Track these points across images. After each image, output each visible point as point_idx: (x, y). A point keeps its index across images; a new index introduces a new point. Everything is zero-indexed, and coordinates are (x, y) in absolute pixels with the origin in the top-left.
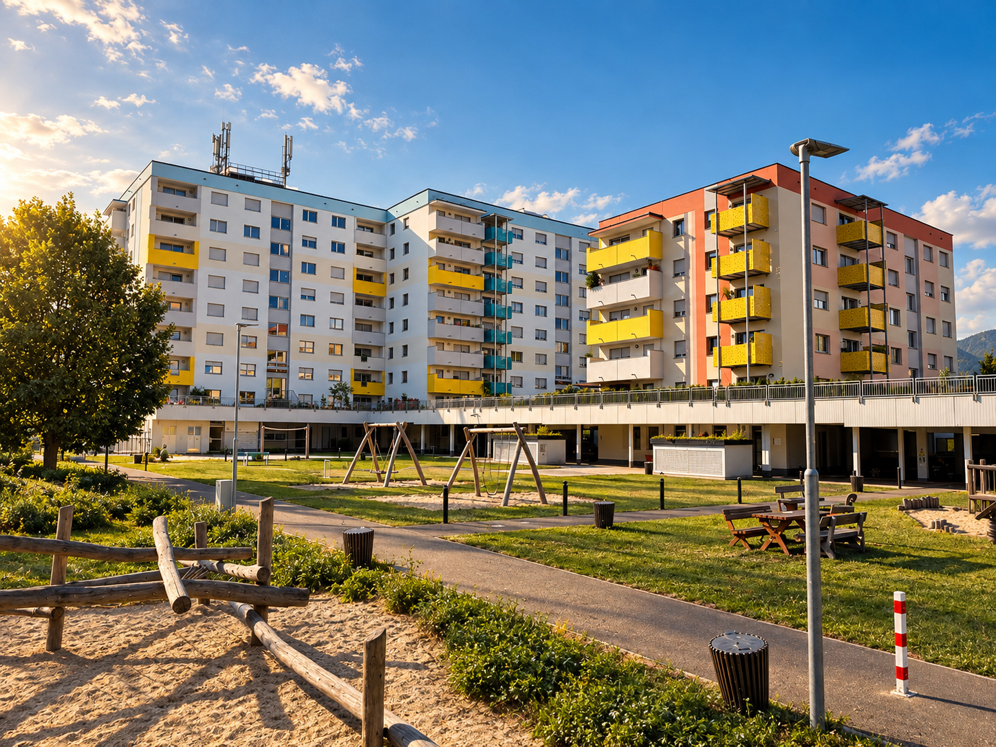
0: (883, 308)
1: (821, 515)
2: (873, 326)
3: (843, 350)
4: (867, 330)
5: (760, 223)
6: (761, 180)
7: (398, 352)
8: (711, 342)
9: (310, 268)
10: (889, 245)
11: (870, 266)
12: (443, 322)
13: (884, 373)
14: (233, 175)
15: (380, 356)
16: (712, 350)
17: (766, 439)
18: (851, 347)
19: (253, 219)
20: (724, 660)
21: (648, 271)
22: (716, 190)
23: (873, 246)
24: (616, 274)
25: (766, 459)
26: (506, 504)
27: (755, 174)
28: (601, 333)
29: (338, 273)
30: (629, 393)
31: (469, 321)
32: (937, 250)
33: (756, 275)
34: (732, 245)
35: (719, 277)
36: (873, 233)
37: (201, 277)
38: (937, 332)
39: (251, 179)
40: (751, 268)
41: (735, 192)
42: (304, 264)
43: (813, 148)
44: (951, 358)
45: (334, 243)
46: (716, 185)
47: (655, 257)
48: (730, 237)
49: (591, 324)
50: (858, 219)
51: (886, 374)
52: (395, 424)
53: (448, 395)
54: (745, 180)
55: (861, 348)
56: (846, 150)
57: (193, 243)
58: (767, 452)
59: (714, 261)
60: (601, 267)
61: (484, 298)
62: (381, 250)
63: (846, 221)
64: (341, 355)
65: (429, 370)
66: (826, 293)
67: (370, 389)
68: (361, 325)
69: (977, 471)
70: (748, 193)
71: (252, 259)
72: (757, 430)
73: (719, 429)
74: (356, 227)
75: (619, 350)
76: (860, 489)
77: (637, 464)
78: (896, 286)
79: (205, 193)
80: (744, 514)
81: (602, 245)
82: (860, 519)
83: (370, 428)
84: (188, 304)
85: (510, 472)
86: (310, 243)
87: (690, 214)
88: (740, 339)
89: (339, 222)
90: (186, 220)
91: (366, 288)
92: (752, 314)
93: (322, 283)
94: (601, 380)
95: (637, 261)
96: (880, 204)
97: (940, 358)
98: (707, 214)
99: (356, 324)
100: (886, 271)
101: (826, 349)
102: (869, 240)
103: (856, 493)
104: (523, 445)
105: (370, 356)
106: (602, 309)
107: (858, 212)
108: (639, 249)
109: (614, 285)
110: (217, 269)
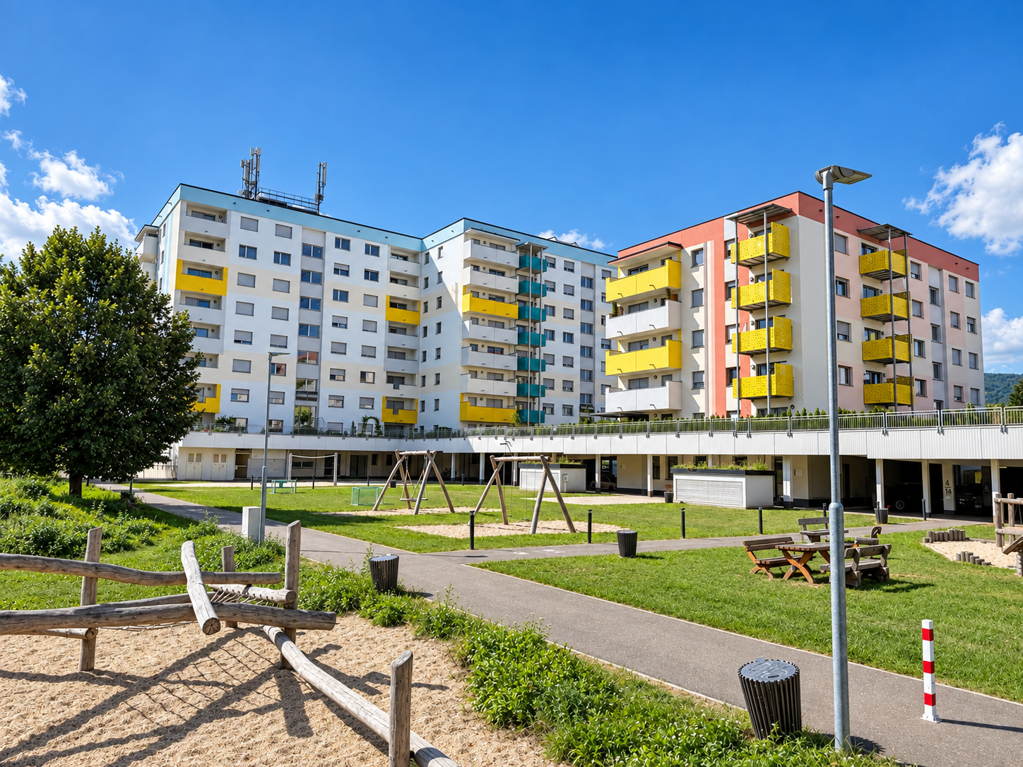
0: (907, 338)
1: (846, 547)
2: (898, 357)
3: (866, 382)
4: (890, 361)
5: (781, 252)
6: (782, 208)
7: (431, 380)
8: (731, 373)
9: (342, 296)
10: (914, 276)
11: (894, 297)
12: (476, 350)
13: (909, 406)
14: (263, 201)
15: (413, 384)
16: (731, 382)
17: (787, 471)
18: (874, 378)
19: (284, 246)
20: (754, 688)
21: (667, 302)
22: (736, 219)
23: (897, 276)
24: (635, 305)
25: (787, 490)
26: (534, 532)
27: (775, 202)
28: (620, 363)
29: (371, 300)
30: (648, 424)
31: (502, 349)
32: (962, 280)
33: (774, 305)
34: (751, 275)
35: (739, 308)
36: (897, 263)
37: (229, 303)
38: (963, 363)
39: (283, 205)
40: (772, 298)
41: (756, 221)
42: (335, 291)
43: (839, 175)
44: (978, 390)
45: (367, 272)
46: (736, 214)
47: (674, 286)
48: (750, 267)
49: (610, 354)
50: (880, 248)
51: (911, 406)
52: (426, 452)
53: (481, 424)
54: (766, 208)
55: (885, 380)
56: (869, 176)
57: (221, 269)
58: (789, 483)
59: (734, 291)
60: (620, 297)
61: (518, 326)
62: (415, 279)
63: (869, 251)
64: (374, 383)
65: (462, 398)
66: (848, 324)
67: (402, 417)
68: (394, 353)
69: (1006, 505)
70: (769, 221)
71: (282, 286)
72: (778, 461)
73: (740, 459)
74: (390, 255)
75: (637, 381)
76: (885, 521)
77: (656, 493)
78: (920, 317)
79: (234, 218)
80: (768, 545)
81: (621, 274)
82: (883, 551)
83: (401, 456)
84: (215, 331)
85: (537, 499)
86: (342, 271)
87: (709, 243)
88: (760, 370)
89: (373, 251)
90: (215, 246)
91: (400, 316)
92: (773, 345)
93: (355, 311)
94: (620, 410)
95: (656, 291)
96: (904, 233)
97: (967, 390)
98: (726, 243)
99: (389, 351)
100: (911, 302)
101: (848, 381)
102: (892, 270)
103: (881, 525)
104: (548, 474)
105: (403, 384)
106: (622, 339)
107: (881, 241)
108: (658, 278)
109: (633, 315)
110: (246, 295)
